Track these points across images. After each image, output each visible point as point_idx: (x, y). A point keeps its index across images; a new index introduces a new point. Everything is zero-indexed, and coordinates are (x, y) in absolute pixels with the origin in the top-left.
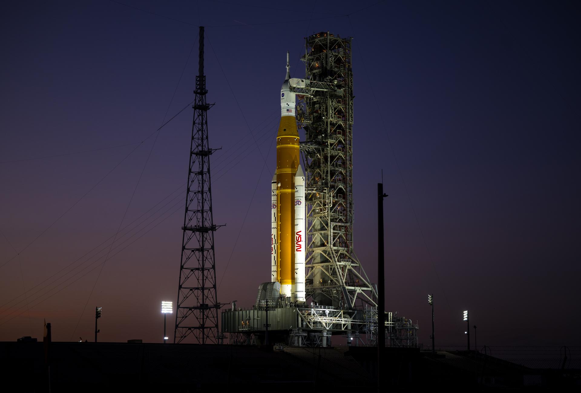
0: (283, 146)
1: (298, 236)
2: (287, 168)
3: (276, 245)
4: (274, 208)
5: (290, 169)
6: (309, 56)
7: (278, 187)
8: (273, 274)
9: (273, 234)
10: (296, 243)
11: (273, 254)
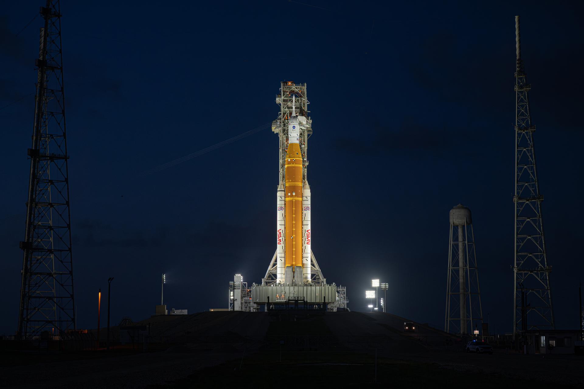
0: (297, 165)
1: (308, 233)
2: (299, 182)
3: (284, 238)
4: (282, 210)
5: (301, 183)
6: (284, 97)
7: (293, 196)
8: (281, 259)
9: (281, 230)
10: (307, 238)
11: (281, 244)
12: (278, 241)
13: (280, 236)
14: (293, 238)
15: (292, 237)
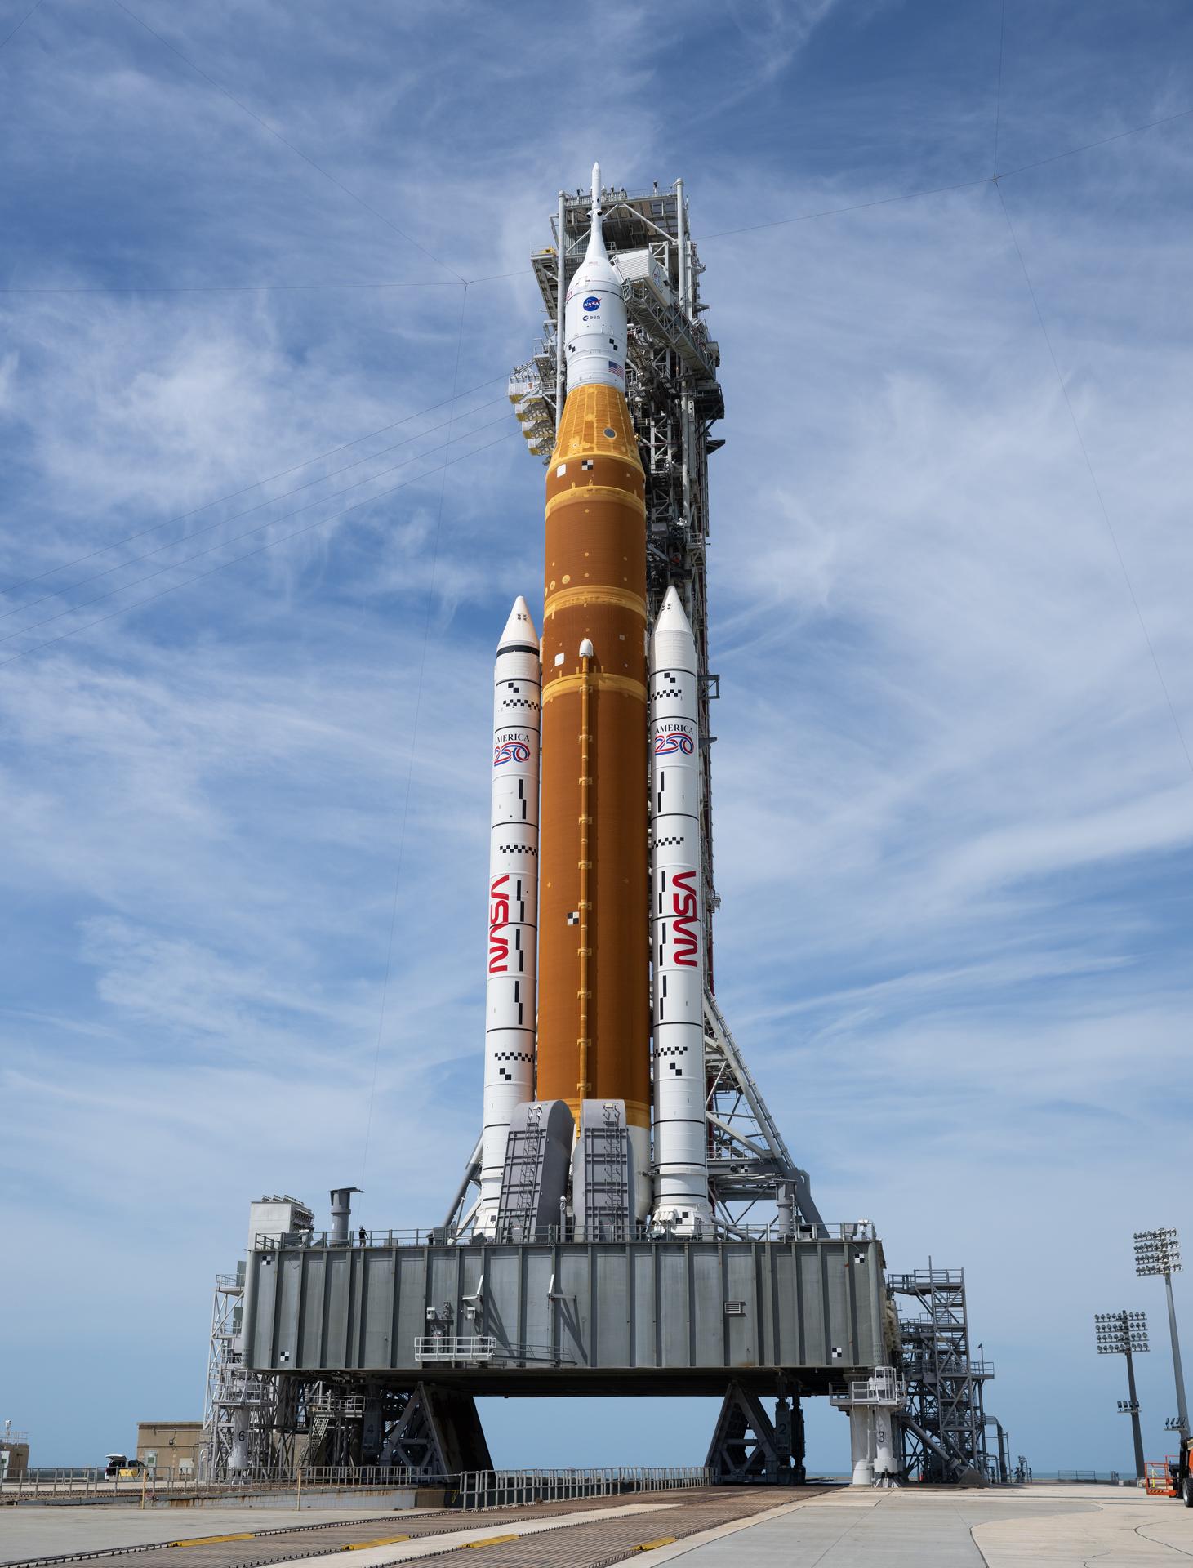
0: (603, 491)
1: (682, 893)
2: (621, 584)
3: (523, 930)
4: (518, 759)
7: (579, 661)
8: (502, 1071)
9: (506, 879)
10: (676, 926)
11: (504, 968)
12: (493, 950)
13: (500, 920)
14: (576, 921)
15: (576, 915)
